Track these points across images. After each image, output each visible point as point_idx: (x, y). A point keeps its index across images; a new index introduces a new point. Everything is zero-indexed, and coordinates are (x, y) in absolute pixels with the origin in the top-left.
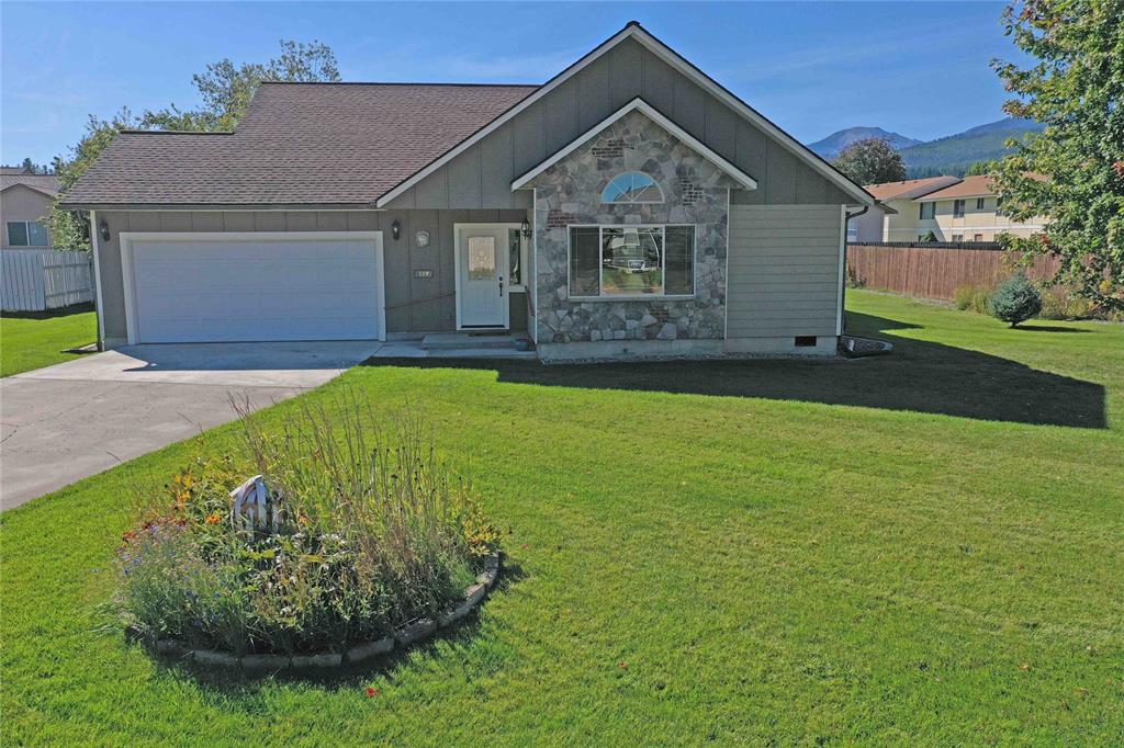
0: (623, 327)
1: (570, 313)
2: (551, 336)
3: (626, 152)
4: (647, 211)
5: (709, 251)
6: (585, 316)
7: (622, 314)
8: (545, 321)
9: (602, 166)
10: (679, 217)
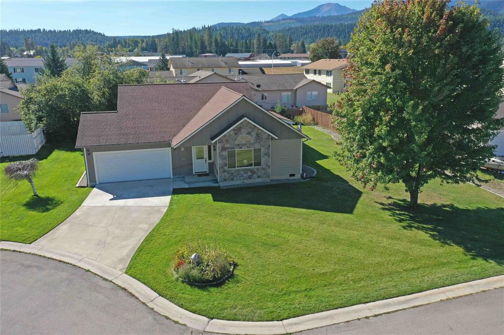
0: (243, 176)
1: (228, 174)
2: (223, 180)
3: (242, 130)
4: (248, 145)
5: (265, 154)
6: (232, 174)
7: (242, 173)
8: (221, 176)
9: (236, 134)
10: (257, 146)
